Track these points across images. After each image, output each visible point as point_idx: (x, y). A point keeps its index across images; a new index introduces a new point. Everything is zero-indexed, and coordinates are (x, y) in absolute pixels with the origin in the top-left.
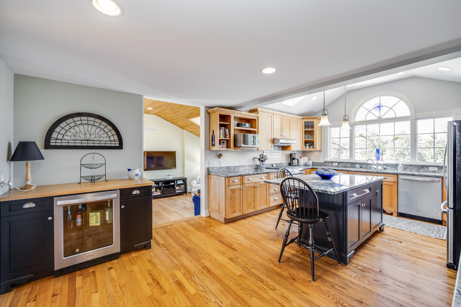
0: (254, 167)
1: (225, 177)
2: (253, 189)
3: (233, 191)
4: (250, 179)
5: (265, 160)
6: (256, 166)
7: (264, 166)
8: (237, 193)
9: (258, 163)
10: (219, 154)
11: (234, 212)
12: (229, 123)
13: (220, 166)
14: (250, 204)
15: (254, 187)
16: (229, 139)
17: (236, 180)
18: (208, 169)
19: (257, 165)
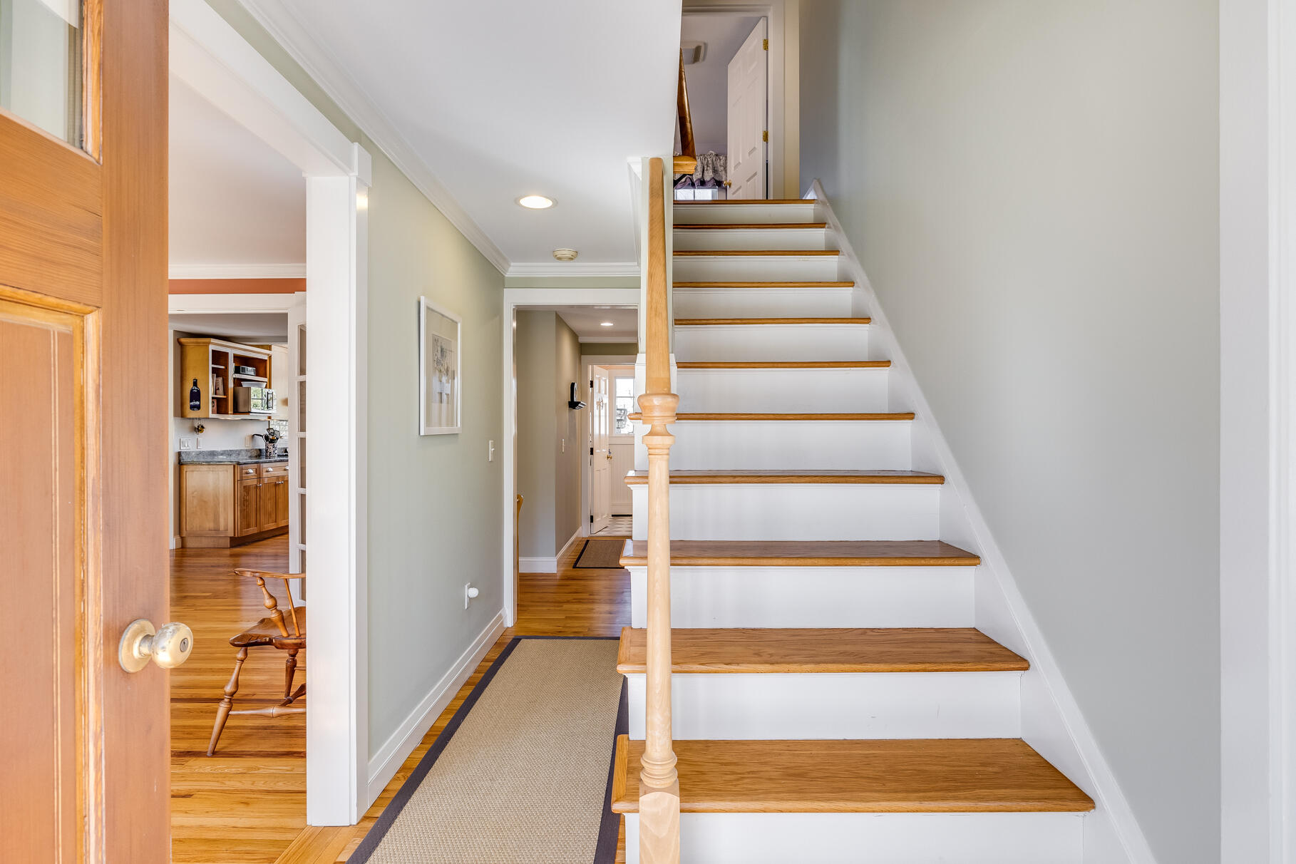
0: (255, 454)
1: (234, 466)
2: (273, 489)
3: (247, 489)
4: (271, 469)
5: (277, 439)
6: (259, 452)
7: (276, 452)
8: (253, 493)
9: (261, 444)
10: (198, 427)
11: (248, 526)
12: (223, 367)
13: (198, 450)
14: (270, 515)
15: (276, 485)
16: (225, 397)
17: (251, 471)
18: (179, 454)
19: (260, 450)
